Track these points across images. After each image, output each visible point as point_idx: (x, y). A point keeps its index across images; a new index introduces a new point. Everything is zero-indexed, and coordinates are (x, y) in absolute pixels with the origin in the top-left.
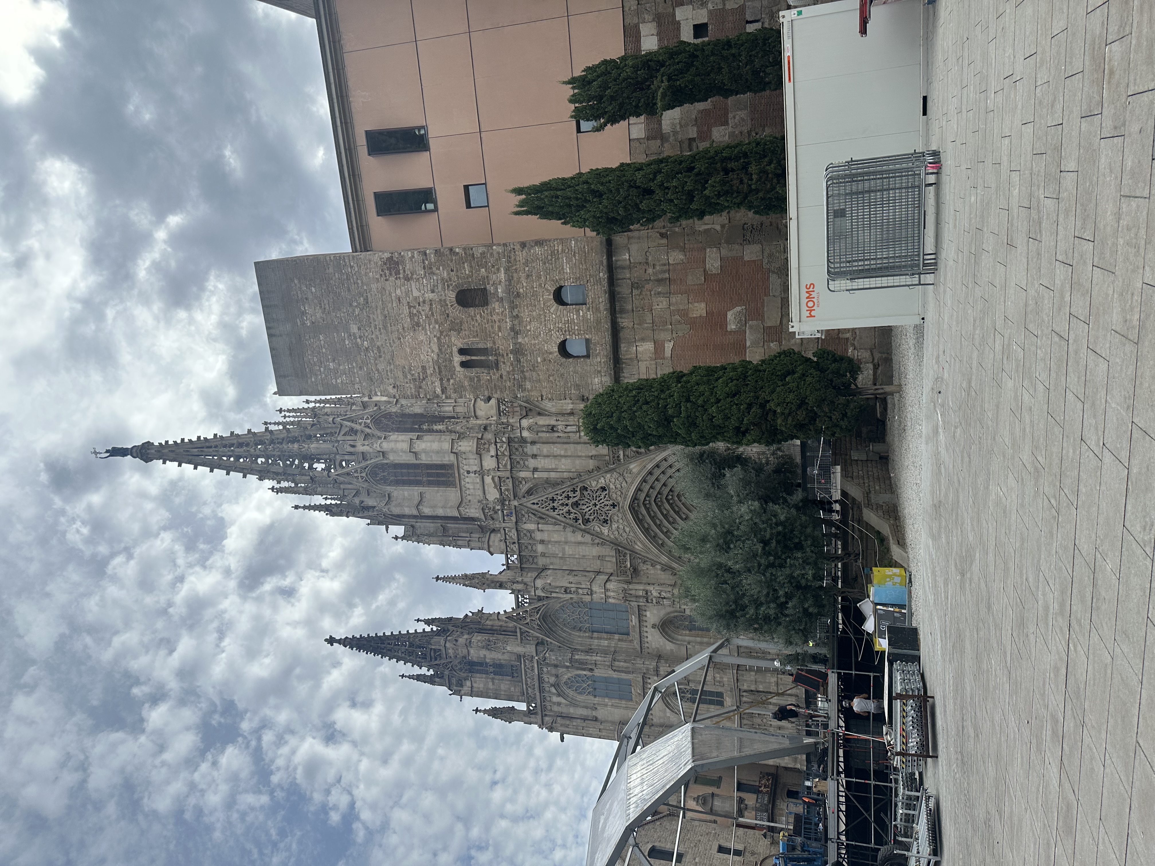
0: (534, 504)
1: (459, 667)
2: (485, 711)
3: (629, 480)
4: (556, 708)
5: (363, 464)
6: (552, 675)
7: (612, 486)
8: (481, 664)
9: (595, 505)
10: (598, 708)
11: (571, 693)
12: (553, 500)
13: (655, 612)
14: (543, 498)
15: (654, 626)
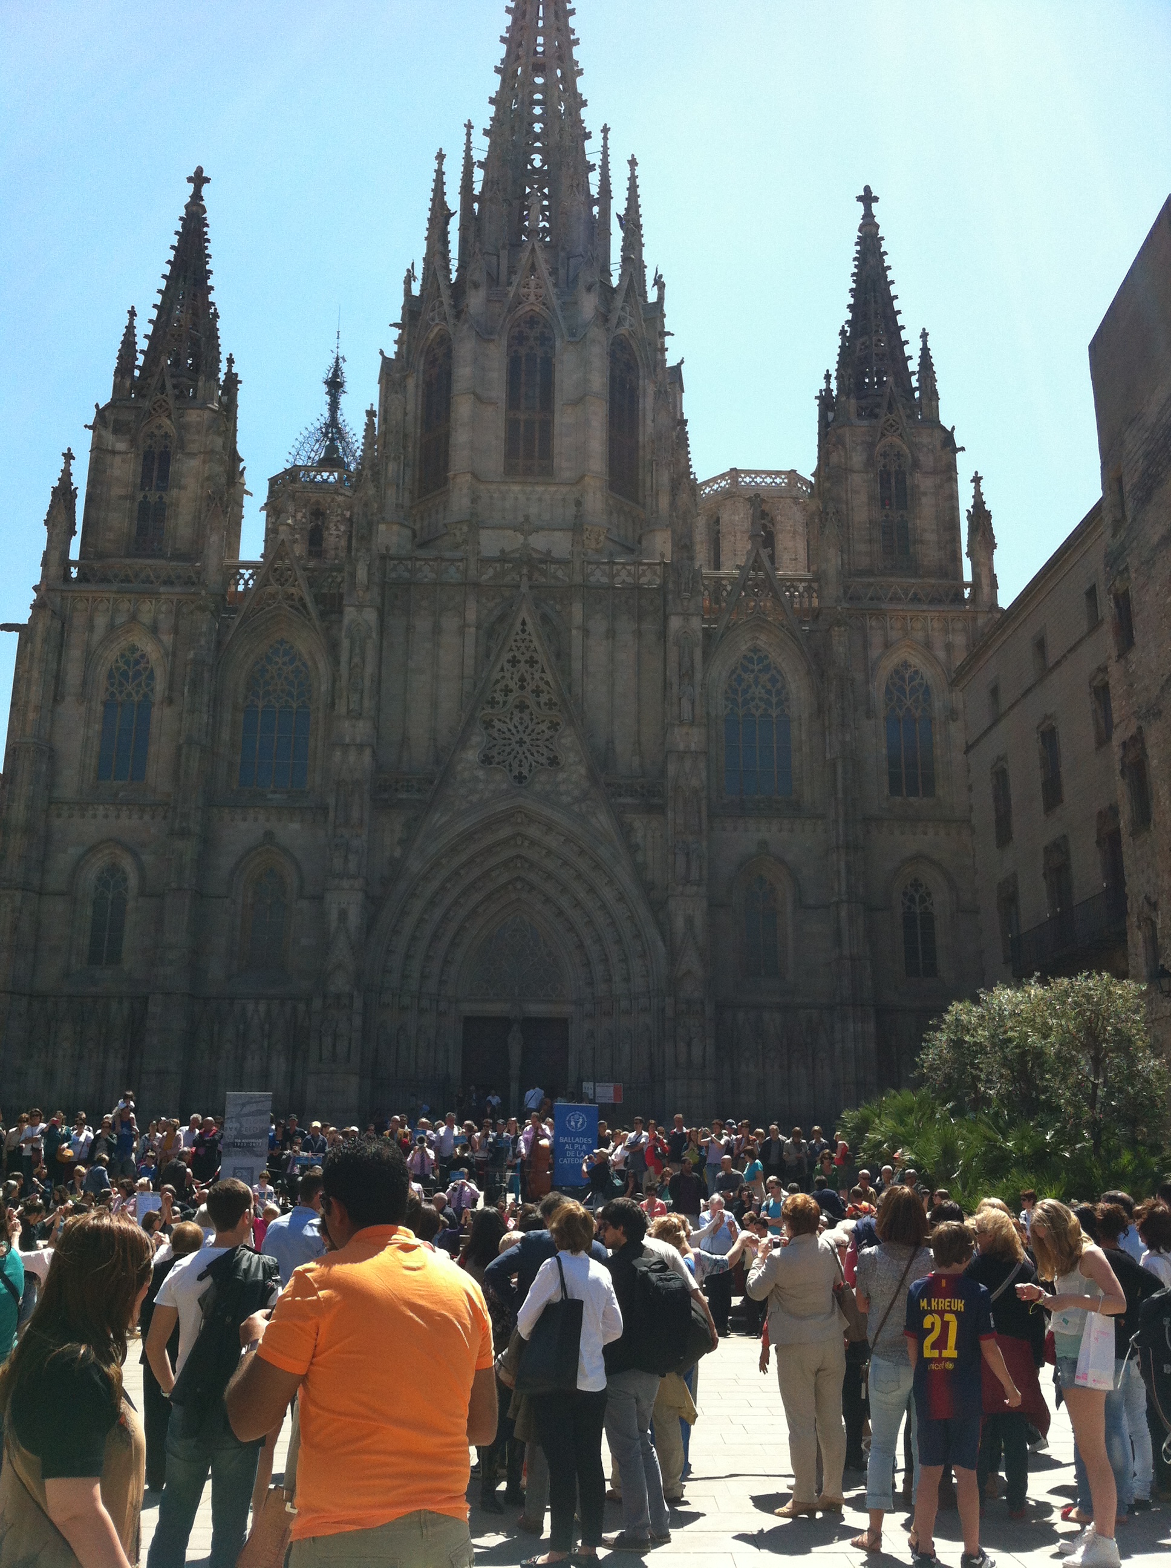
0: (524, 623)
1: (156, 432)
2: (67, 474)
3: (576, 808)
4: (79, 620)
5: (556, 302)
6: (155, 621)
7: (561, 776)
8: (164, 475)
9: (521, 742)
10: (82, 708)
11: (112, 655)
12: (532, 662)
13: (300, 839)
14: (536, 643)
15: (269, 835)
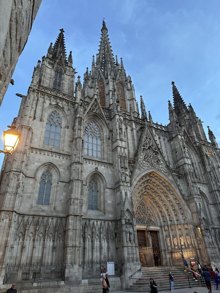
0: (147, 130)
1: (59, 68)
10: (42, 123)
12: (150, 139)
13: (104, 172)
15: (97, 168)
